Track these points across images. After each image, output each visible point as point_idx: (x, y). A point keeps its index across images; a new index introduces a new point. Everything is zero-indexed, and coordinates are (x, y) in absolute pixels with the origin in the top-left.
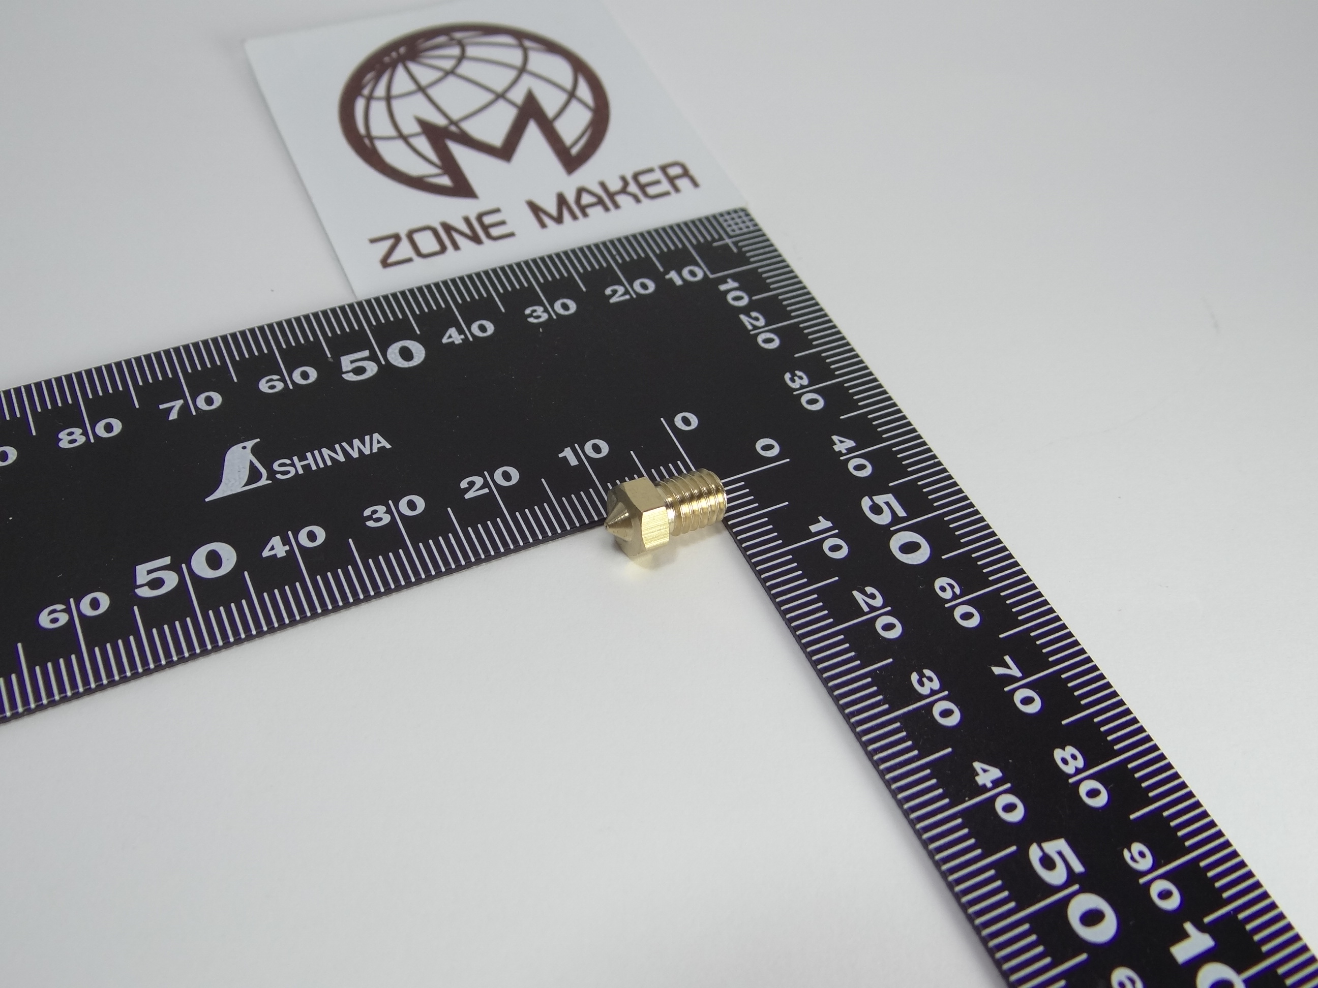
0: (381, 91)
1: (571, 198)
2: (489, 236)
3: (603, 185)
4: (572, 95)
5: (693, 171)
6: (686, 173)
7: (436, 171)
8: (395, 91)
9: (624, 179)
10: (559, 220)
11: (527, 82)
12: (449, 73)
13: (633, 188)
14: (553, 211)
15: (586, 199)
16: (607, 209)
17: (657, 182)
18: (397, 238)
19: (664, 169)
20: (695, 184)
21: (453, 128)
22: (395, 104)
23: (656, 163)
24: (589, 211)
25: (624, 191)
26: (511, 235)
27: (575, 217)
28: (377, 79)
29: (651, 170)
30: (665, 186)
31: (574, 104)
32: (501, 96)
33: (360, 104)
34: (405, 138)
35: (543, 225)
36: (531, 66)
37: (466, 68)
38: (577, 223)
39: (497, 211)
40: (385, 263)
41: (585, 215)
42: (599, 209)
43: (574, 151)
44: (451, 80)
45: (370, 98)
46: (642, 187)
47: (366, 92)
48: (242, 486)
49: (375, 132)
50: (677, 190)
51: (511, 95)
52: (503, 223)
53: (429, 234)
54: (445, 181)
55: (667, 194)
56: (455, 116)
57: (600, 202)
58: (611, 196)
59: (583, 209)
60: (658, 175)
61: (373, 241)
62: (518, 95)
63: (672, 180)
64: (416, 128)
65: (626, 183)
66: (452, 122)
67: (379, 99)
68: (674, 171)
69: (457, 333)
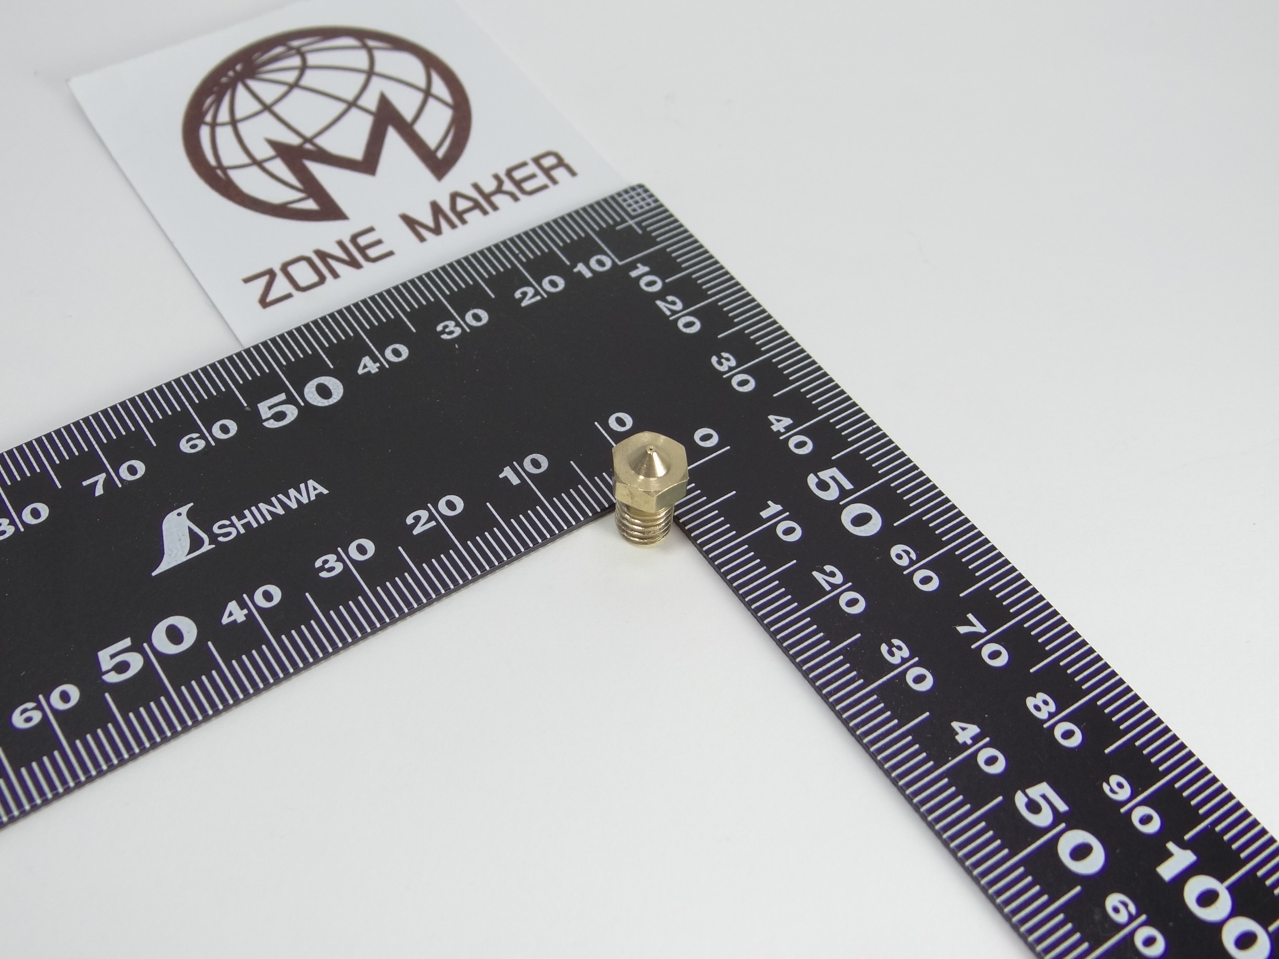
0: (224, 115)
1: (445, 206)
2: (367, 258)
3: (476, 187)
4: (427, 93)
5: (568, 160)
6: (561, 163)
7: (300, 195)
8: (239, 114)
9: (497, 177)
10: (437, 231)
11: (377, 86)
12: (294, 85)
13: (508, 186)
14: (430, 223)
15: (462, 204)
16: (485, 213)
17: (533, 176)
18: (271, 274)
19: (537, 161)
20: (573, 173)
21: (308, 146)
22: (242, 127)
23: (527, 157)
24: (466, 216)
25: (499, 190)
26: (390, 254)
27: (453, 226)
28: (218, 102)
29: (524, 164)
30: (541, 179)
31: (432, 103)
32: (352, 104)
33: (205, 133)
34: (259, 164)
35: (422, 239)
36: (378, 68)
37: (310, 78)
38: (456, 231)
39: (371, 230)
40: (264, 302)
41: (464, 222)
42: (477, 213)
43: (440, 154)
44: (296, 92)
45: (214, 125)
46: (518, 184)
47: (208, 118)
48: (186, 554)
49: (226, 162)
50: (554, 181)
51: (362, 102)
52: (379, 242)
53: (304, 265)
54: (310, 205)
55: (545, 187)
56: (309, 133)
57: (477, 205)
58: (487, 196)
59: (460, 215)
60: (532, 168)
61: (247, 280)
62: (370, 101)
63: (547, 171)
64: (270, 152)
65: (500, 182)
66: (306, 140)
67: (223, 124)
68: (548, 162)
69: (371, 361)
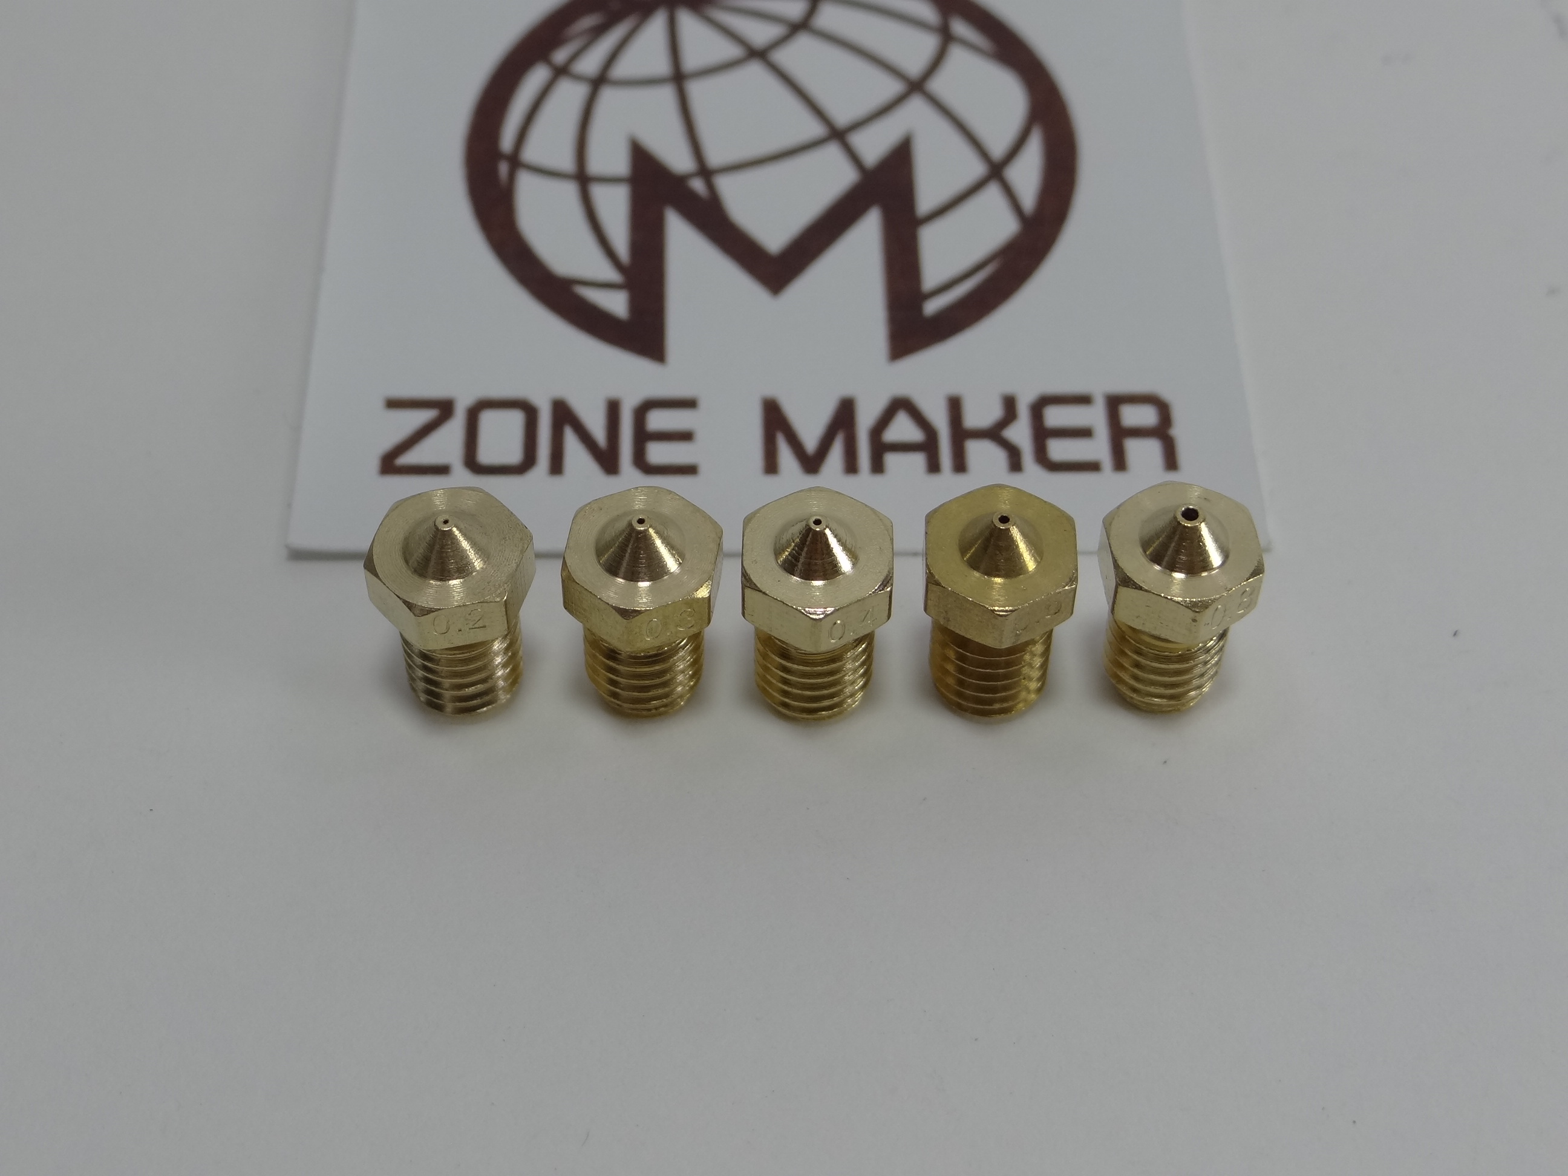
0: (590, 63)
1: (865, 419)
2: (640, 459)
3: (955, 406)
4: (996, 171)
5: (1179, 431)
6: (1162, 431)
7: (609, 273)
8: (623, 69)
9: (1010, 404)
10: (811, 463)
11: (911, 117)
12: (758, 54)
13: (1020, 433)
14: (810, 441)
15: (902, 429)
16: (934, 467)
17: (1084, 433)
18: (445, 409)
19: (1115, 403)
20: (1172, 463)
21: (698, 185)
22: (606, 97)
23: (1100, 387)
24: (891, 460)
25: (994, 434)
26: (687, 470)
27: (851, 467)
28: (598, 32)
29: (1084, 400)
30: (1098, 448)
31: (993, 194)
32: (838, 135)
33: (537, 77)
34: (583, 179)
35: (771, 466)
36: (938, 85)
37: (798, 53)
38: (849, 478)
39: (689, 404)
40: (389, 464)
41: (878, 467)
42: (918, 460)
43: (932, 307)
44: (752, 70)
45: (561, 72)
46: (1042, 434)
47: (560, 56)
49: (531, 153)
50: (1120, 462)
52: (686, 436)
53: (515, 419)
54: (616, 304)
55: (1093, 467)
56: (715, 157)
57: (929, 447)
58: (961, 435)
59: (880, 450)
60: (1095, 416)
61: (394, 404)
62: (877, 142)
63: (1119, 434)
65: (1009, 417)
66: (705, 172)
67: (578, 78)
68: (1136, 416)
